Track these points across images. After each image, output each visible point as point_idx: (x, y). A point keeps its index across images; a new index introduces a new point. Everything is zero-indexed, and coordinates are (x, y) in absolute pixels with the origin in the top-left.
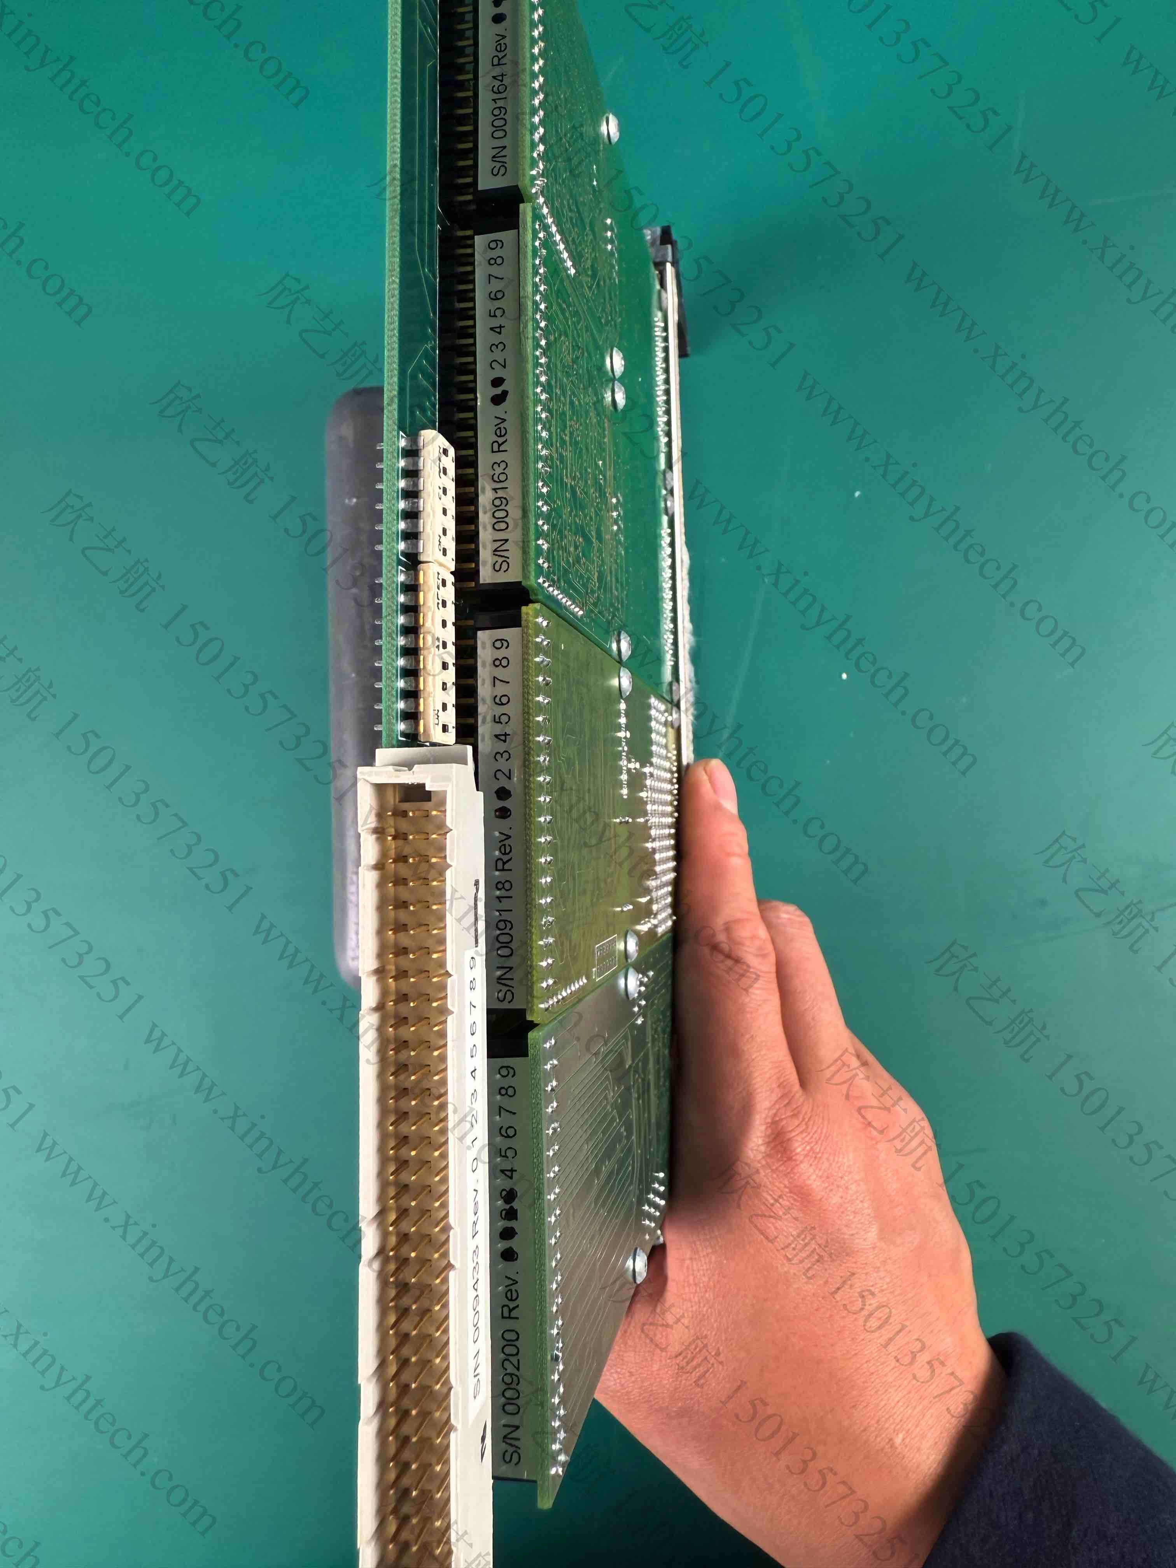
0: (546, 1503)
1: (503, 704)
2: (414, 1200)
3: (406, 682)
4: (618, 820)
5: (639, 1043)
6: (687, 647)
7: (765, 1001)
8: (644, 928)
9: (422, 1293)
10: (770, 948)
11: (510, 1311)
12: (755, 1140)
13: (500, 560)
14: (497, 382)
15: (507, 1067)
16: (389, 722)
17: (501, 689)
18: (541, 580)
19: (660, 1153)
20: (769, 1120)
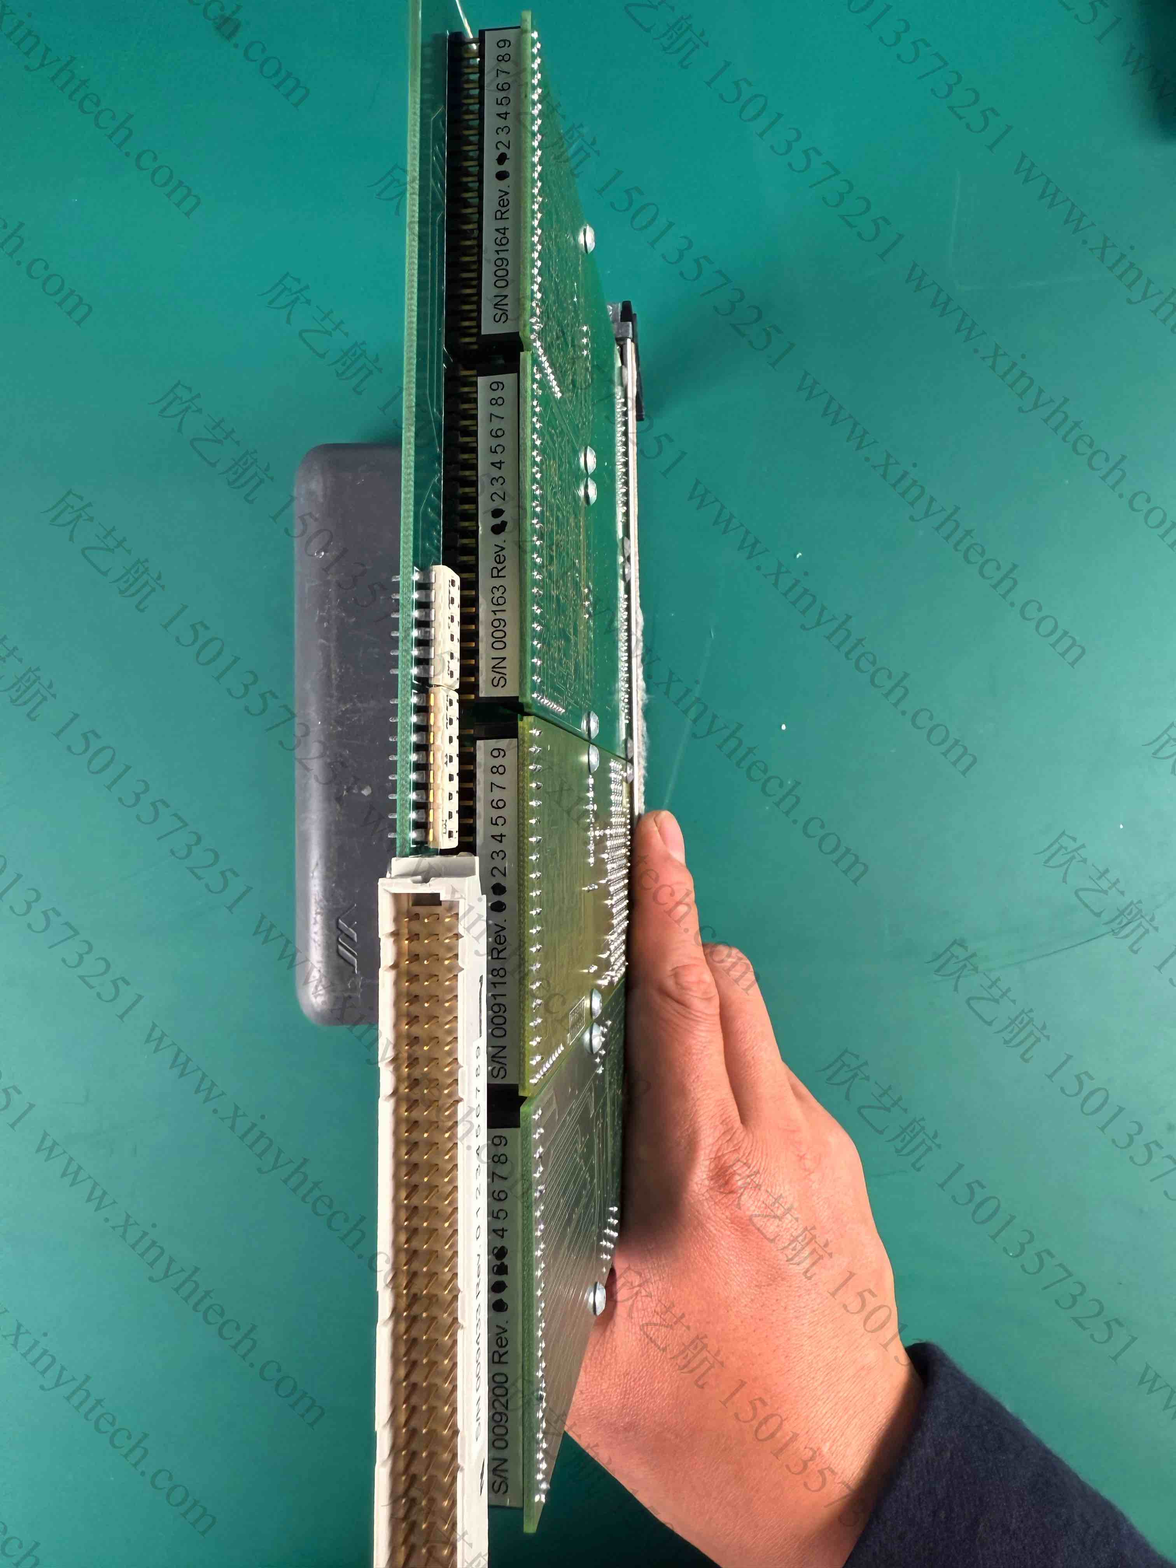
0: (531, 1527)
1: (499, 808)
2: (425, 1266)
3: (417, 795)
4: (586, 889)
5: (599, 1091)
6: (641, 703)
7: (710, 1042)
8: (604, 982)
9: (430, 1349)
10: (714, 992)
11: (500, 1356)
12: (700, 1174)
13: (498, 676)
14: (497, 513)
15: (500, 1137)
16: (403, 831)
17: (497, 794)
18: (535, 695)
19: (614, 1190)
20: (713, 1156)
